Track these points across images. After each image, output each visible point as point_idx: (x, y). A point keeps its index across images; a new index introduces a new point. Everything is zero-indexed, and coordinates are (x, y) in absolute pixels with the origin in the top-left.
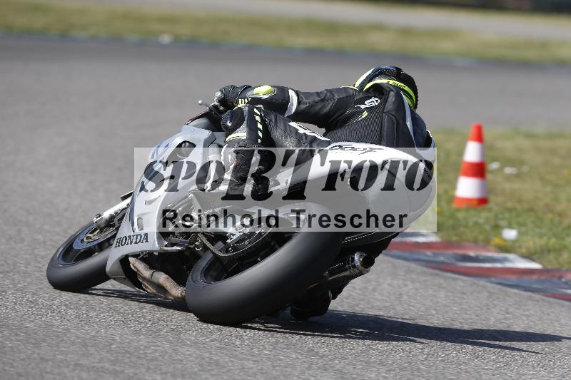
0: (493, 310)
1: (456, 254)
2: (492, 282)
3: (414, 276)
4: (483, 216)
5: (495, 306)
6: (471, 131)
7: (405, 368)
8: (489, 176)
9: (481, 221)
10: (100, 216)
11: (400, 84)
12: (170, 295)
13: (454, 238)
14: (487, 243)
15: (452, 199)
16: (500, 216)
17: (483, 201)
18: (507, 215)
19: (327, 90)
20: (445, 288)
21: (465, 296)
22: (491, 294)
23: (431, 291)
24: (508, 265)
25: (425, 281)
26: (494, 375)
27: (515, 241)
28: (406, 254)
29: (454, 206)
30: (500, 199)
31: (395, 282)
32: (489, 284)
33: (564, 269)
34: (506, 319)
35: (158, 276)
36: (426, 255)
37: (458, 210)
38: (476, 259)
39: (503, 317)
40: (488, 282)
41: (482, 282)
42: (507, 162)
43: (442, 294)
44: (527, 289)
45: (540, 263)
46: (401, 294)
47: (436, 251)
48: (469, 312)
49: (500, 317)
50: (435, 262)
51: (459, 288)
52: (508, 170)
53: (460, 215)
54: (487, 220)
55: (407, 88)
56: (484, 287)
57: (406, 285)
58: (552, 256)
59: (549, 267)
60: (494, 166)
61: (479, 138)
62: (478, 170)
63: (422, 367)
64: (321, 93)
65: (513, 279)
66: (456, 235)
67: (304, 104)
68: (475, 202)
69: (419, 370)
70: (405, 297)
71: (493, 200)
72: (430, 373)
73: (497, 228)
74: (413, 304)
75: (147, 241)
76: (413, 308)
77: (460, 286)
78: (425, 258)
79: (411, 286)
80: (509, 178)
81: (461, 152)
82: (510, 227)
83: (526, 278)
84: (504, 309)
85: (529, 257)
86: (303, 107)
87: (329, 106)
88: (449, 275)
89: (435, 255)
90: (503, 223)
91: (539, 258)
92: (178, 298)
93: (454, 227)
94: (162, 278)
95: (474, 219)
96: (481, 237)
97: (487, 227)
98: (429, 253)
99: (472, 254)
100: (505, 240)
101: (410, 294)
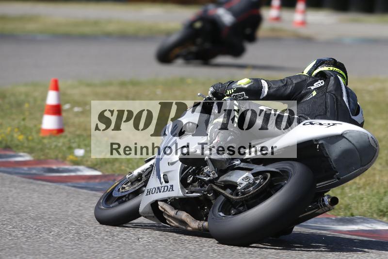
0: (70, 204)
1: (44, 168)
2: (69, 186)
3: (16, 184)
4: (61, 141)
5: (72, 202)
6: (51, 83)
7: (12, 247)
8: (64, 114)
9: (60, 144)
10: (131, 174)
11: (337, 69)
12: (190, 227)
13: (42, 157)
14: (64, 159)
15: (40, 130)
16: (72, 141)
17: (60, 131)
18: (77, 140)
19: (287, 78)
20: (37, 191)
21: (51, 196)
22: (68, 194)
23: (28, 194)
24: (79, 173)
25: (24, 187)
26: (72, 249)
27: (83, 157)
28: (10, 170)
29: (41, 135)
30: (72, 129)
31: (4, 189)
32: (67, 187)
33: (116, 175)
34: (79, 210)
35: (181, 214)
36: (24, 170)
37: (43, 138)
38: (57, 171)
39: (77, 209)
40: (66, 185)
41: (62, 186)
42: (76, 103)
43: (35, 195)
44: (92, 189)
45: (100, 171)
46: (8, 197)
47: (31, 167)
48: (54, 207)
49: (75, 209)
50: (30, 174)
51: (47, 191)
52: (76, 109)
53: (46, 141)
54: (64, 144)
55: (341, 72)
56: (64, 189)
57: (11, 191)
58: (108, 166)
59: (107, 173)
60: (66, 107)
61: (56, 88)
62: (57, 110)
63: (23, 246)
64: (284, 80)
65: (83, 183)
66: (43, 155)
67: (272, 88)
68: (55, 132)
69: (22, 248)
70: (11, 199)
71: (67, 130)
72: (29, 250)
73: (71, 149)
74: (16, 204)
75: (173, 190)
76: (16, 206)
77: (48, 190)
78: (23, 172)
79: (14, 191)
80: (77, 114)
81: (44, 98)
82: (79, 147)
83: (92, 182)
84: (77, 203)
85: (93, 167)
86: (272, 90)
87: (289, 89)
88: (39, 182)
89: (30, 169)
90: (74, 145)
91: (99, 168)
92: (196, 229)
93: (42, 150)
94: (184, 215)
95: (55, 143)
96: (60, 156)
97: (64, 149)
98: (26, 168)
99: (54, 167)
100: (77, 157)
101: (14, 197)
